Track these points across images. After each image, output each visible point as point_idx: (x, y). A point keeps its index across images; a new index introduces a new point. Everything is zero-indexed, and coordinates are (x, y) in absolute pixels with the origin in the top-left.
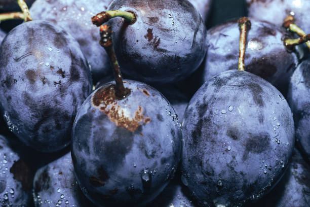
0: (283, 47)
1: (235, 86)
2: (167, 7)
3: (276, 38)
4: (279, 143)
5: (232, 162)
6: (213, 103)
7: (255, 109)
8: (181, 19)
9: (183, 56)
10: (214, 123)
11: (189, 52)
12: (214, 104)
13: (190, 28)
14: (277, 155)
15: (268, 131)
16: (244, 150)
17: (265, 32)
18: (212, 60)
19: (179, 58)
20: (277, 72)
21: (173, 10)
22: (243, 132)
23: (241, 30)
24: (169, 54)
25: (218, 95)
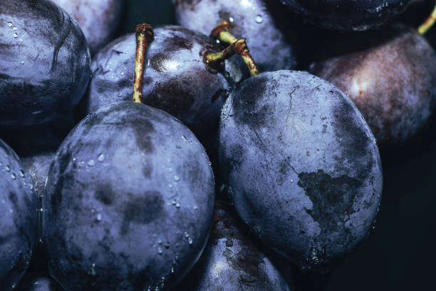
0: (202, 65)
1: (112, 124)
2: (8, 12)
3: (191, 52)
4: (178, 208)
5: (105, 238)
6: (78, 152)
7: (139, 157)
8: (30, 29)
9: (38, 84)
10: (78, 181)
11: (48, 77)
12: (80, 152)
13: (47, 41)
14: (178, 225)
15: (160, 190)
16: (121, 220)
17: (175, 44)
18: (101, 91)
19: (31, 87)
20: (195, 103)
21: (18, 16)
22: (119, 193)
23: (138, 42)
24: (14, 82)
25: (87, 138)
